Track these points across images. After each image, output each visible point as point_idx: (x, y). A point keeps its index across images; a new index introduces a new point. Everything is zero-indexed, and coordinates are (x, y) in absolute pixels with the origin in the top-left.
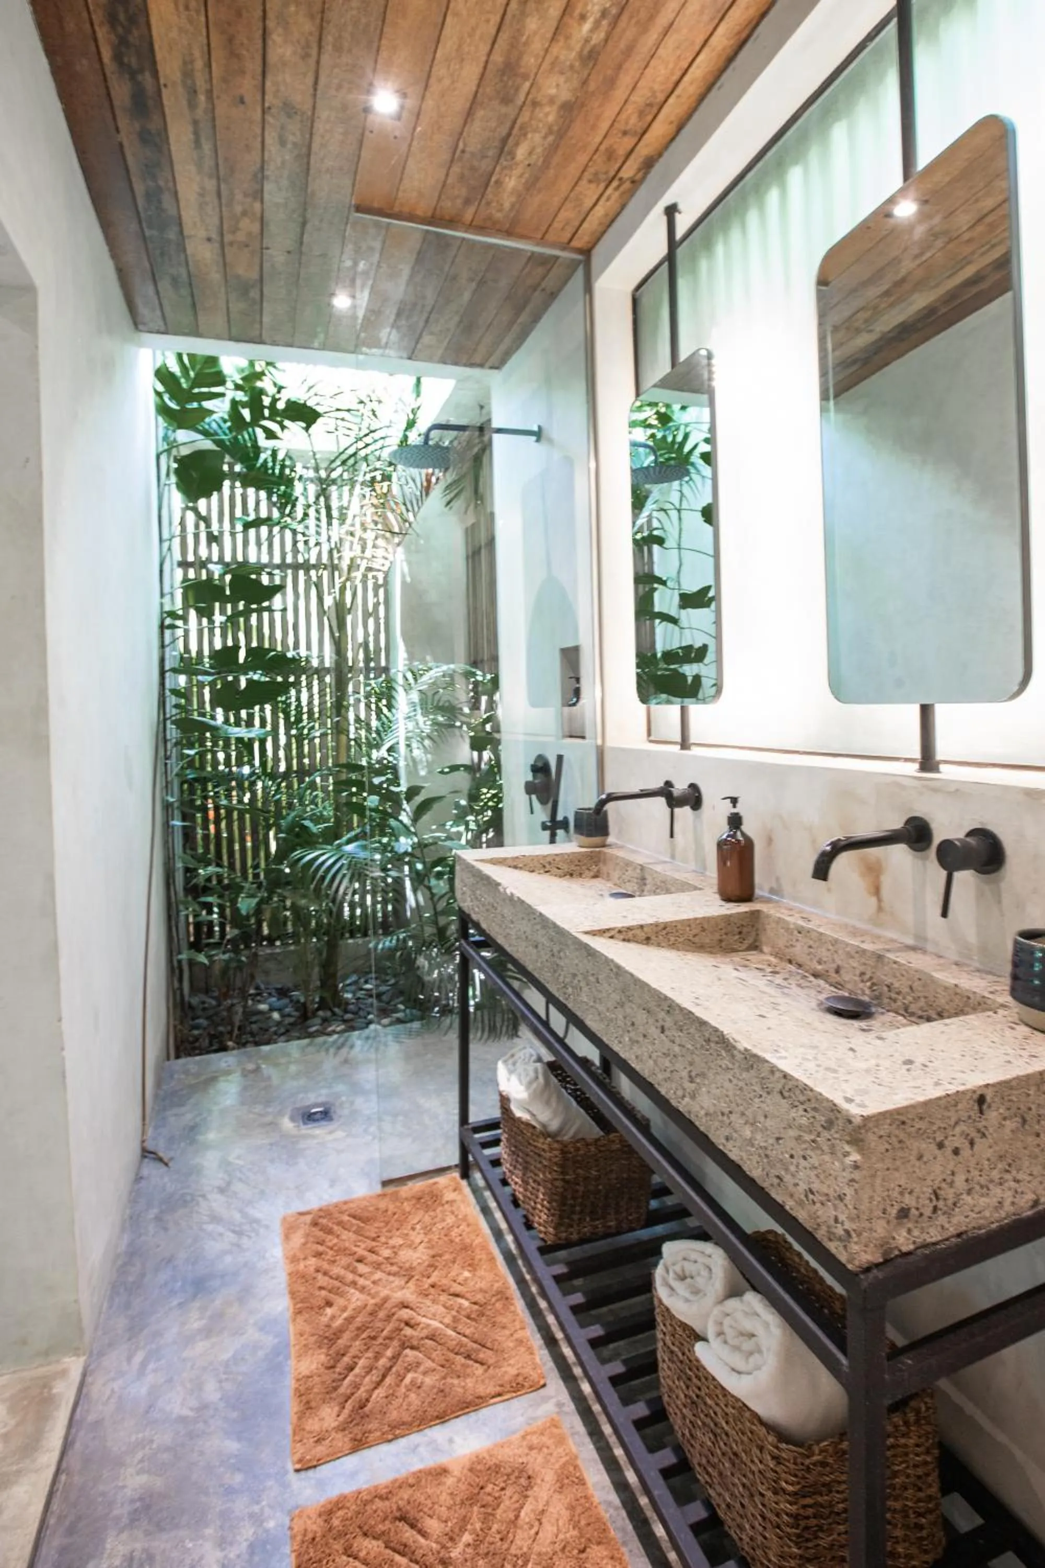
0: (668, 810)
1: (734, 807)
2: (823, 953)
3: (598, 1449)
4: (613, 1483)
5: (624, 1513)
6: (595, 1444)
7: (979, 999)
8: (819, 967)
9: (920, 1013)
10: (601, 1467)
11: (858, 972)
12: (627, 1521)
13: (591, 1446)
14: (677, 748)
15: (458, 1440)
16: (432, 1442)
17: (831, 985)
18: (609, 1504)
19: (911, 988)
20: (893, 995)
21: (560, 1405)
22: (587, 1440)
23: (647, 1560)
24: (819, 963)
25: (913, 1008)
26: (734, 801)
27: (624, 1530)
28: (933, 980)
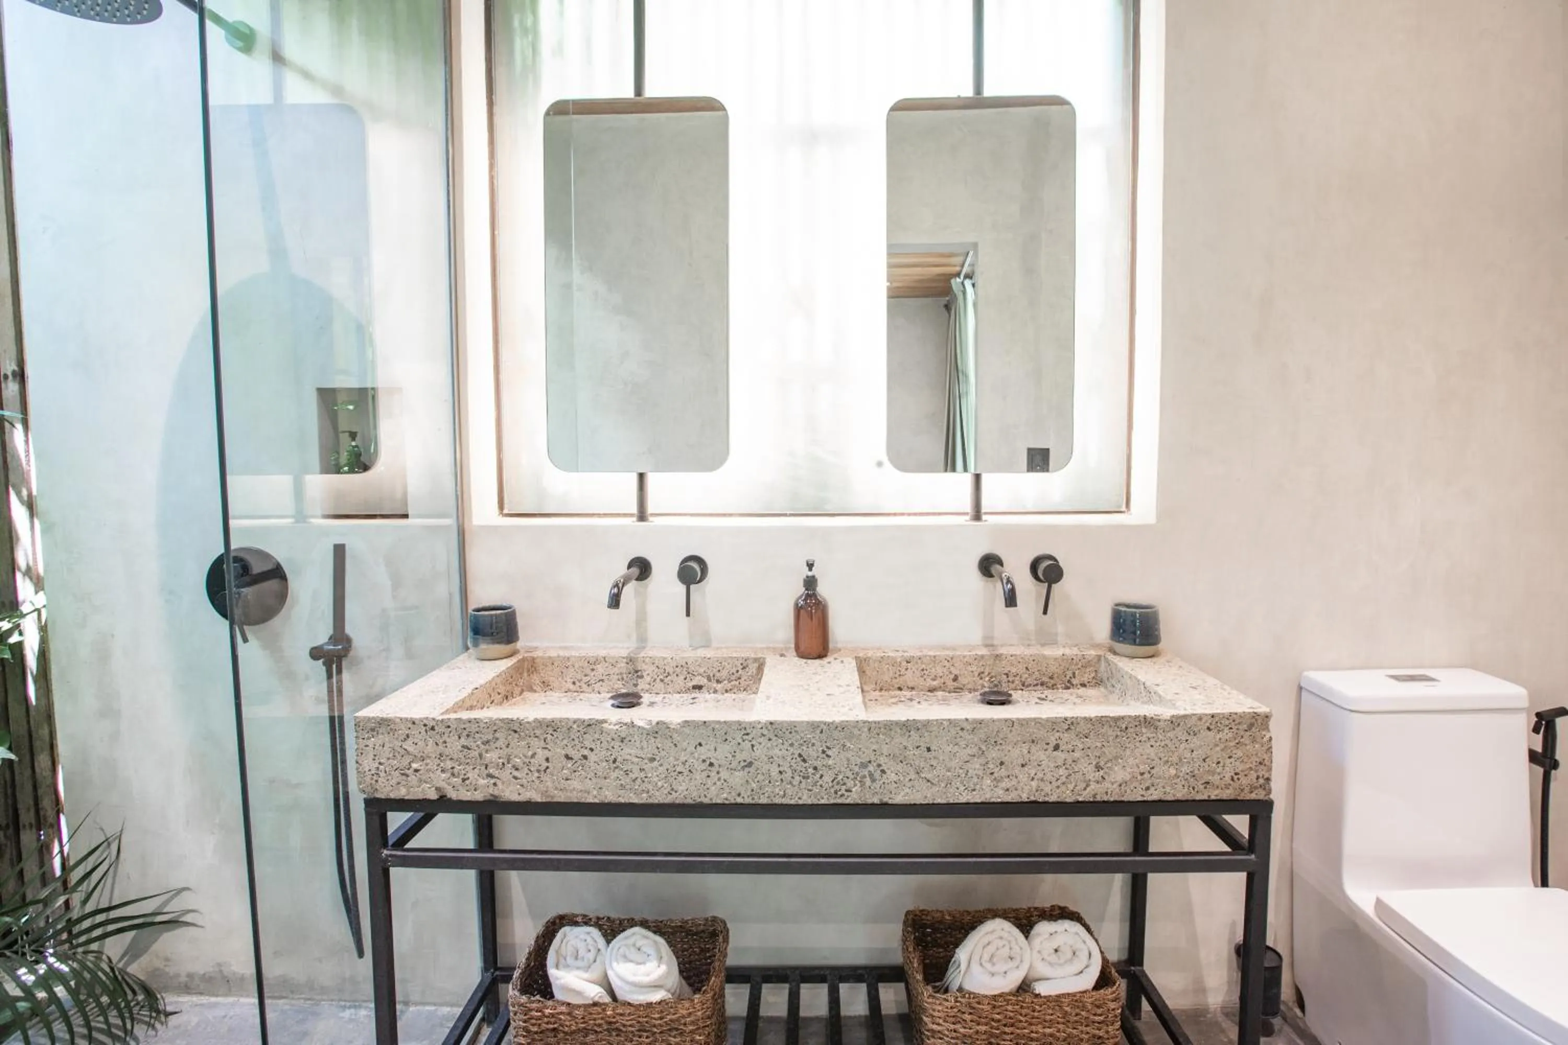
0: (683, 588)
1: (810, 570)
2: (939, 670)
7: (1079, 657)
8: (935, 683)
9: (1035, 682)
11: (976, 674)
14: (631, 522)
17: (949, 692)
19: (1027, 668)
20: (1011, 679)
24: (934, 680)
25: (1029, 681)
26: (810, 566)
28: (1044, 657)
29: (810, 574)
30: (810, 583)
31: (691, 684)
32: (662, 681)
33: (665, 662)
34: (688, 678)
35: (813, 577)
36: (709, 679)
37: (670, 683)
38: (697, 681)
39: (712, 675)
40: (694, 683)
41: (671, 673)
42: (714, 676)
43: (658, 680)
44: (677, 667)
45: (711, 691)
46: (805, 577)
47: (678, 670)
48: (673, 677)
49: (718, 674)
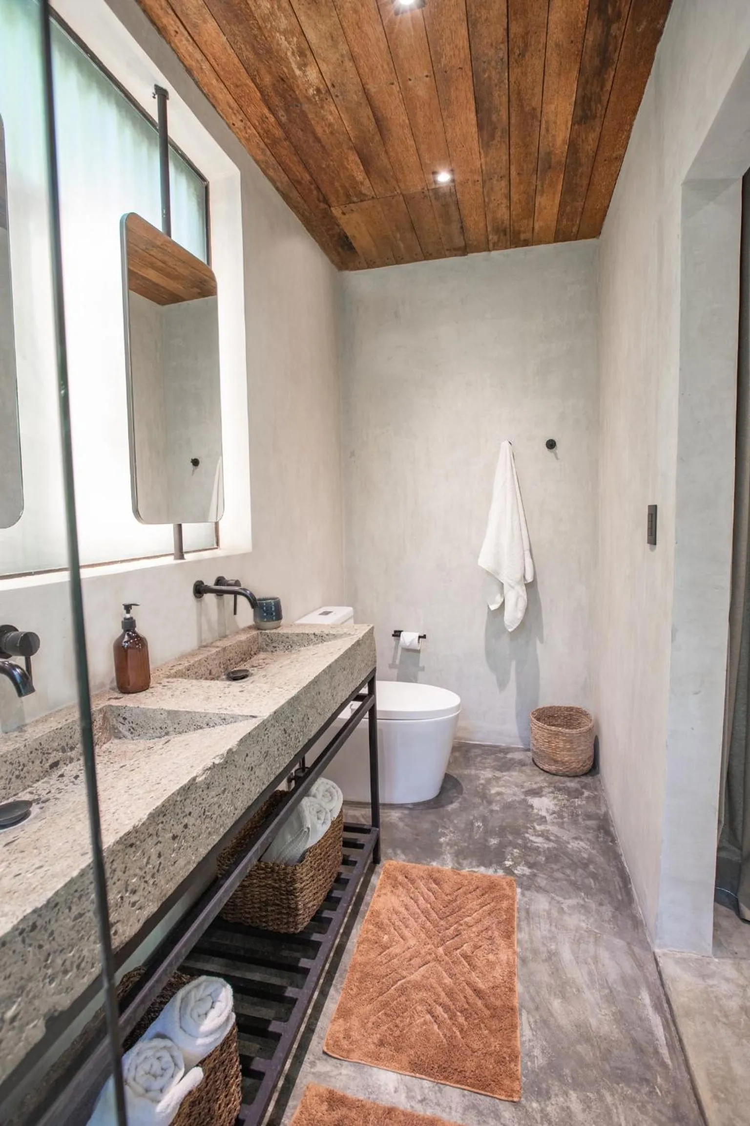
1: (128, 612)
3: (317, 1019)
4: (326, 999)
5: (334, 982)
6: (316, 1024)
10: (324, 1009)
12: (336, 978)
13: (319, 1023)
15: (391, 1088)
16: (410, 1097)
18: (337, 990)
21: (313, 1064)
22: (318, 1029)
23: (342, 960)
26: (127, 609)
27: (341, 976)
29: (128, 616)
30: (129, 625)
31: (47, 765)
32: (18, 777)
33: (19, 752)
34: (44, 760)
35: (131, 618)
36: (64, 751)
37: (27, 774)
38: (54, 757)
39: (65, 745)
40: (51, 761)
41: (26, 763)
42: (67, 745)
43: (14, 779)
44: (31, 752)
45: (68, 763)
46: (123, 619)
47: (34, 755)
48: (30, 766)
49: (70, 742)
